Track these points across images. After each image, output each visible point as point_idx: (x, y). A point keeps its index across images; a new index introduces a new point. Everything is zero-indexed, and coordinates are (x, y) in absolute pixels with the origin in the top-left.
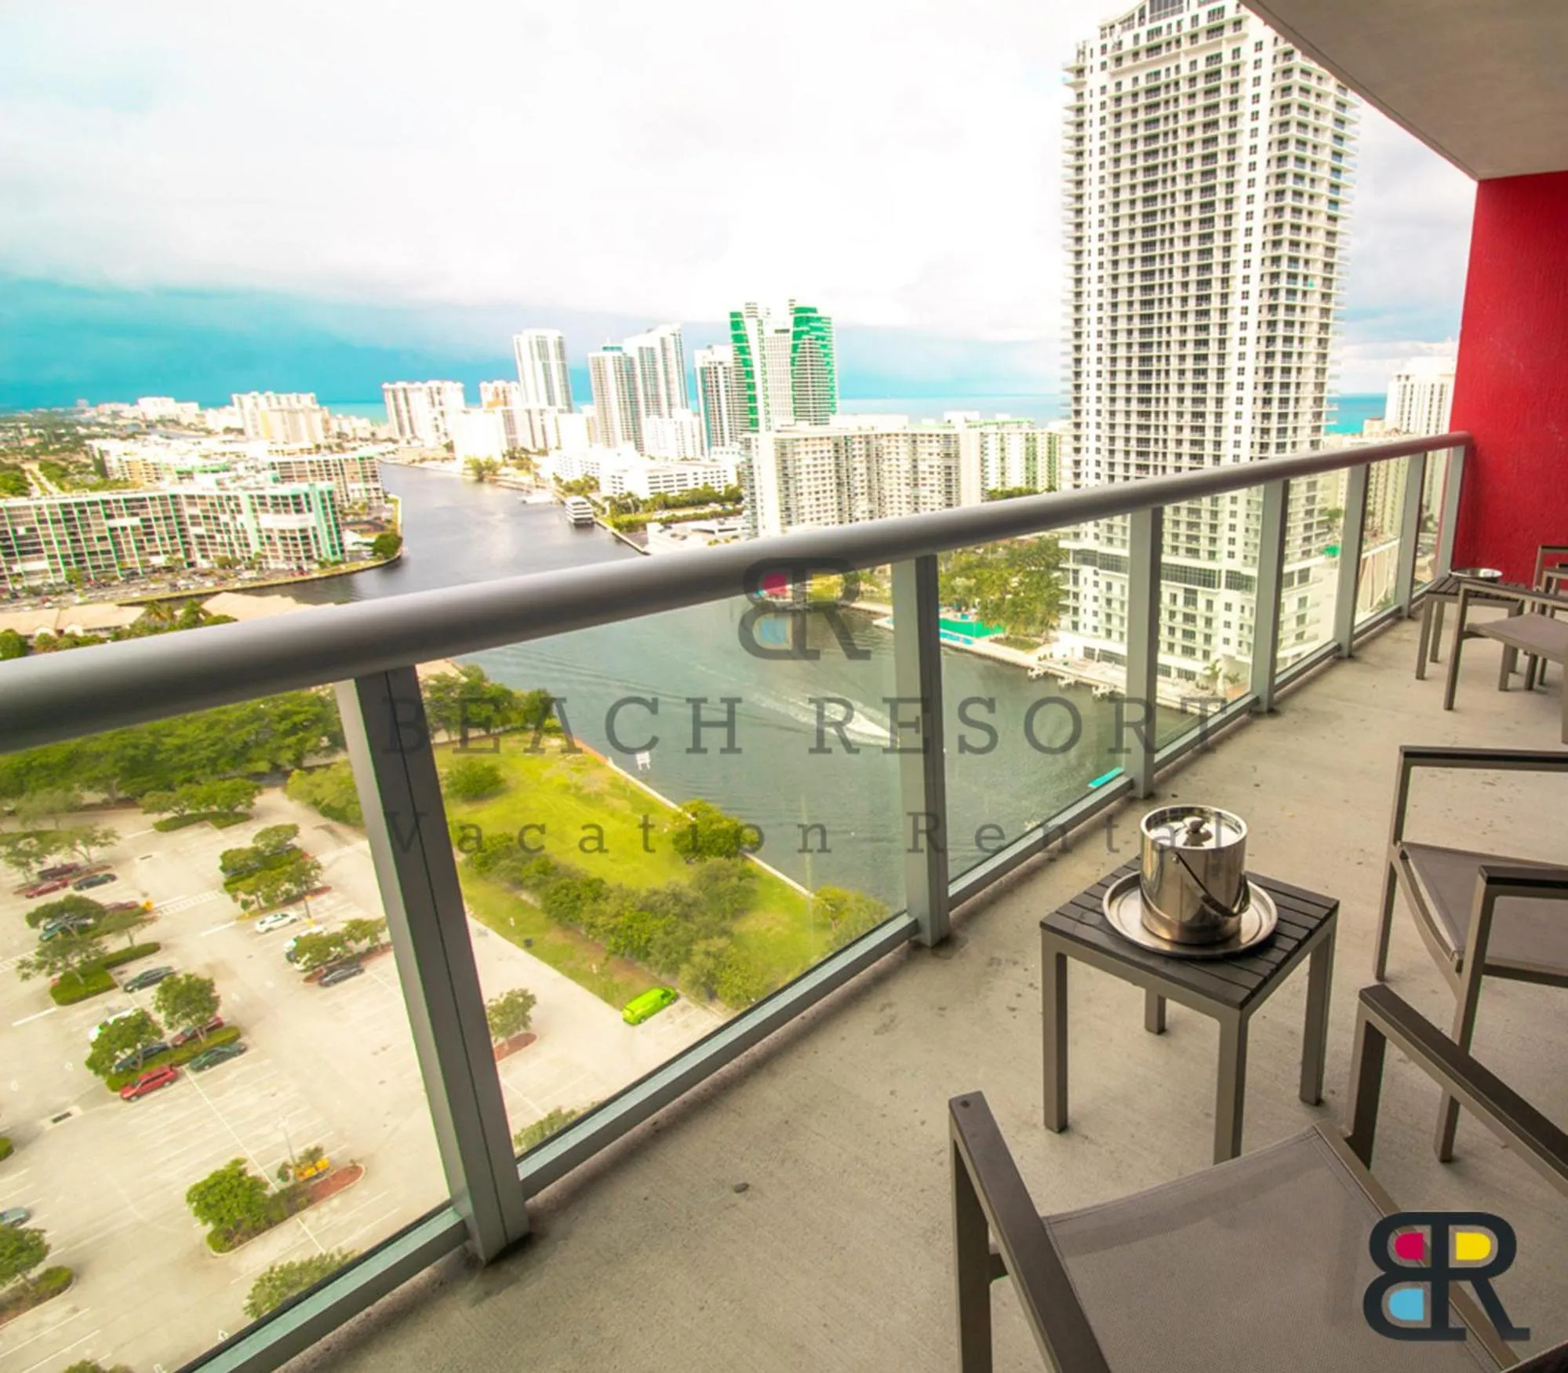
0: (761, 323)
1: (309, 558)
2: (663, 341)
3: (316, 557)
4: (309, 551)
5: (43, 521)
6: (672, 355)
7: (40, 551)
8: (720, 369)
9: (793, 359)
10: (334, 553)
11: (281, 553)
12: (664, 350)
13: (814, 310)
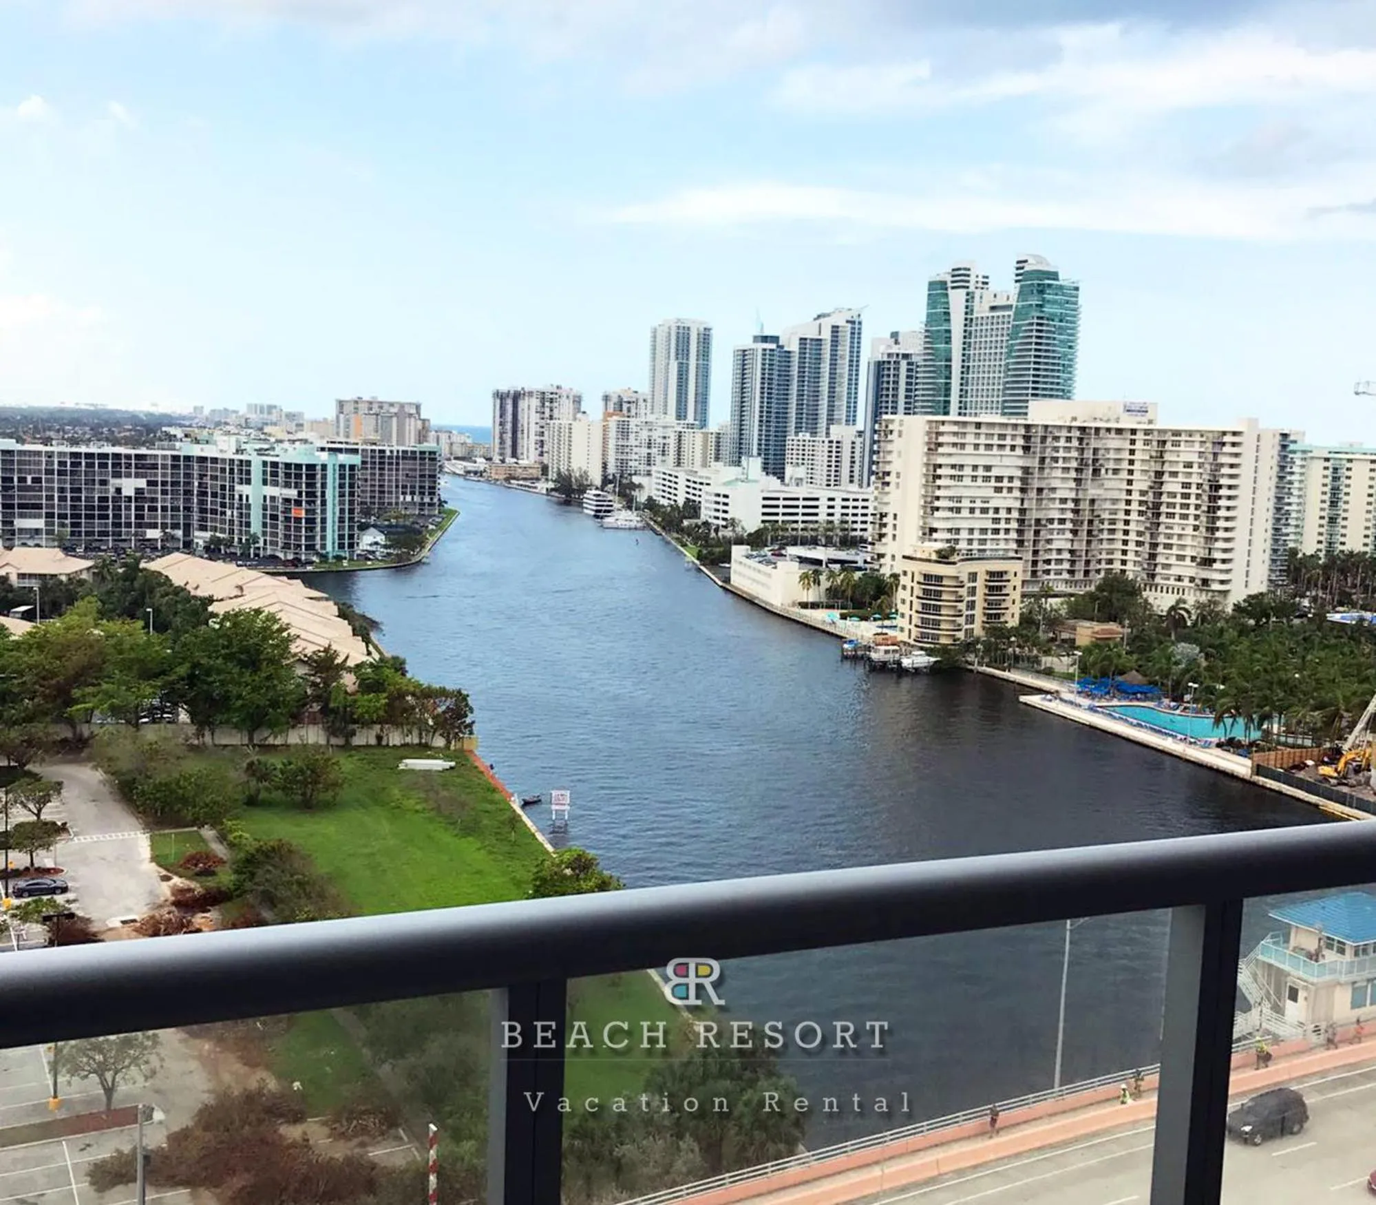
0: (970, 297)
1: (310, 547)
2: (835, 329)
3: (318, 547)
4: (313, 538)
5: (49, 472)
6: (844, 349)
7: (39, 507)
8: (904, 365)
9: (1011, 349)
10: (341, 546)
11: (280, 540)
12: (835, 342)
13: (1054, 276)
